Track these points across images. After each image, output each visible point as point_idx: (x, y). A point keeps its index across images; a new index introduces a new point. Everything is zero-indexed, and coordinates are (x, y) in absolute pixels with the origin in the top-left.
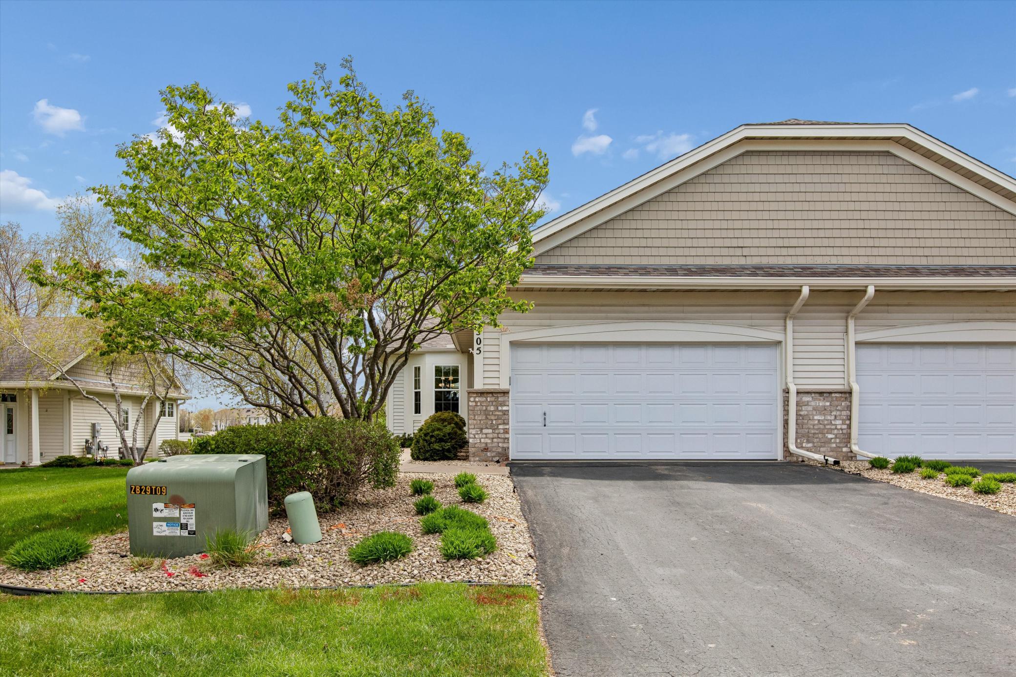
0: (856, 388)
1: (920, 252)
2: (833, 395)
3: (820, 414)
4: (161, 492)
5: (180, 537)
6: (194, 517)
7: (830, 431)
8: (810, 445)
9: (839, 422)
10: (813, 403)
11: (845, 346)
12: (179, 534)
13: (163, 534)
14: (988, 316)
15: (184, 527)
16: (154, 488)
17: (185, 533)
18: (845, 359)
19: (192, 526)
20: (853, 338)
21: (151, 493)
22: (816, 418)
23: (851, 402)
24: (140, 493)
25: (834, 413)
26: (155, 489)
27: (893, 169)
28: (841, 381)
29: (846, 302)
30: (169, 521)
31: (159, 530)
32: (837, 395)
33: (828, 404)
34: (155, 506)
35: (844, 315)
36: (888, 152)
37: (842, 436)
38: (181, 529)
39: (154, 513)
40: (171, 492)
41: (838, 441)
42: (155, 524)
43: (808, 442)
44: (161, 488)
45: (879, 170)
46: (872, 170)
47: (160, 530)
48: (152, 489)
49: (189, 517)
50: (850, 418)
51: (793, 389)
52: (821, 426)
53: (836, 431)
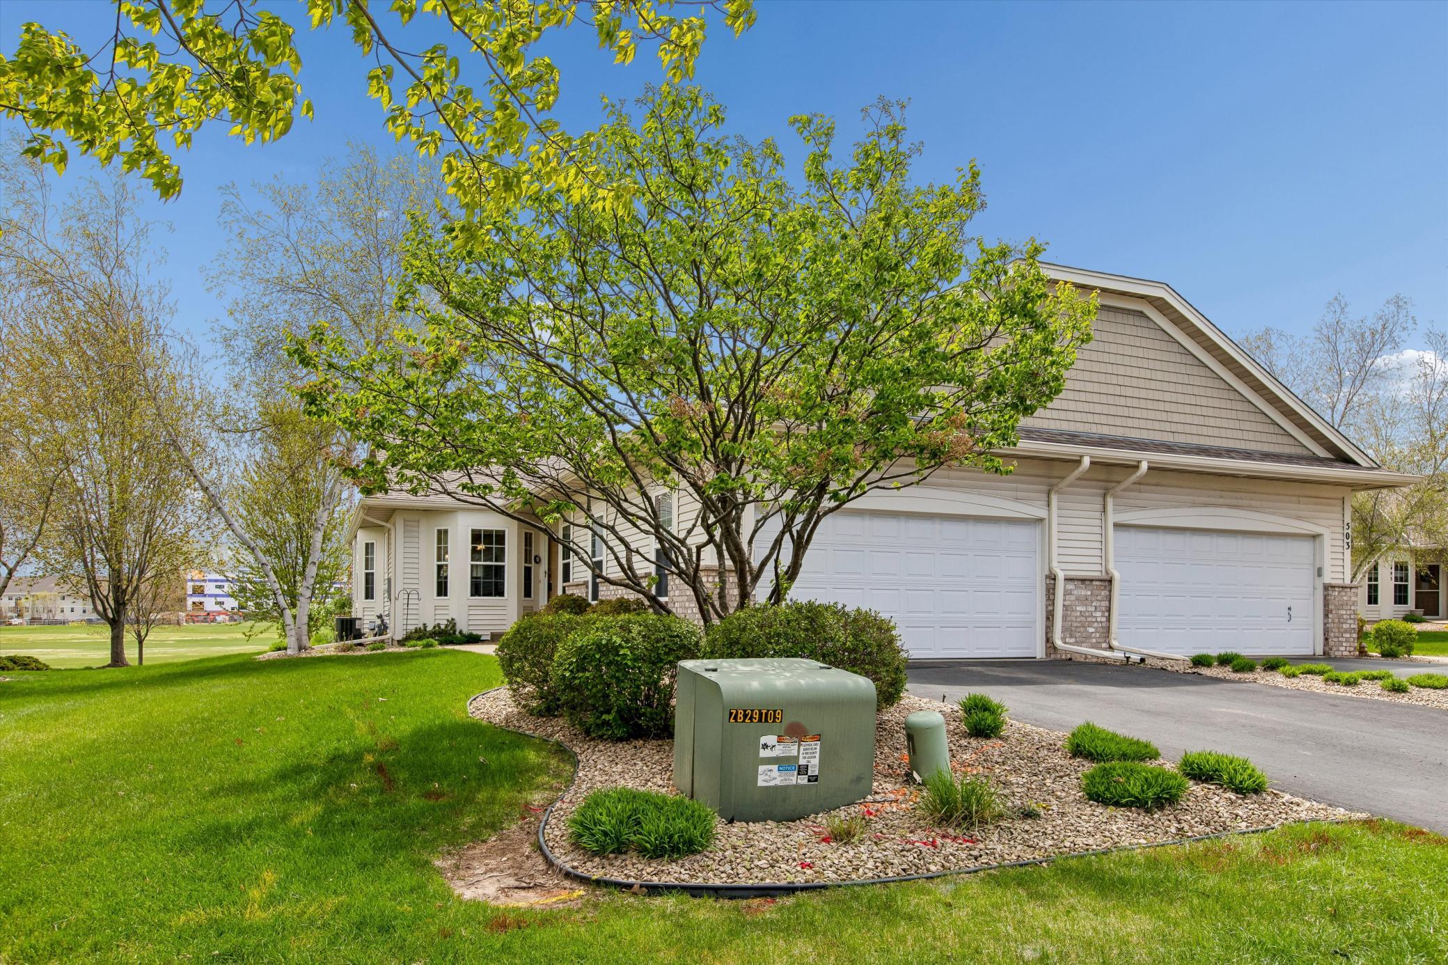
0: (1117, 575)
1: (1168, 427)
2: (1094, 583)
3: (1082, 605)
4: (775, 717)
5: (797, 786)
6: (817, 755)
7: (1091, 624)
8: (1072, 640)
9: (1099, 614)
10: (1075, 592)
11: (1104, 527)
12: (794, 782)
13: (772, 784)
14: (1221, 501)
15: (802, 770)
16: (764, 712)
17: (803, 780)
18: (1104, 542)
19: (814, 771)
20: (1112, 518)
21: (760, 720)
22: (1078, 609)
23: (1110, 591)
24: (744, 721)
25: (1094, 604)
26: (766, 714)
27: (1146, 333)
28: (1098, 567)
29: (1102, 476)
30: (783, 763)
31: (767, 778)
32: (1098, 583)
33: (1089, 593)
34: (763, 740)
35: (1102, 491)
36: (1142, 312)
37: (1101, 630)
38: (799, 774)
39: (761, 750)
40: (789, 718)
41: (1098, 635)
42: (761, 768)
43: (1071, 637)
44: (775, 711)
45: (1134, 331)
46: (1128, 330)
47: (769, 777)
48: (761, 714)
49: (810, 755)
50: (1109, 610)
51: (1061, 576)
52: (1083, 619)
53: (1096, 625)
